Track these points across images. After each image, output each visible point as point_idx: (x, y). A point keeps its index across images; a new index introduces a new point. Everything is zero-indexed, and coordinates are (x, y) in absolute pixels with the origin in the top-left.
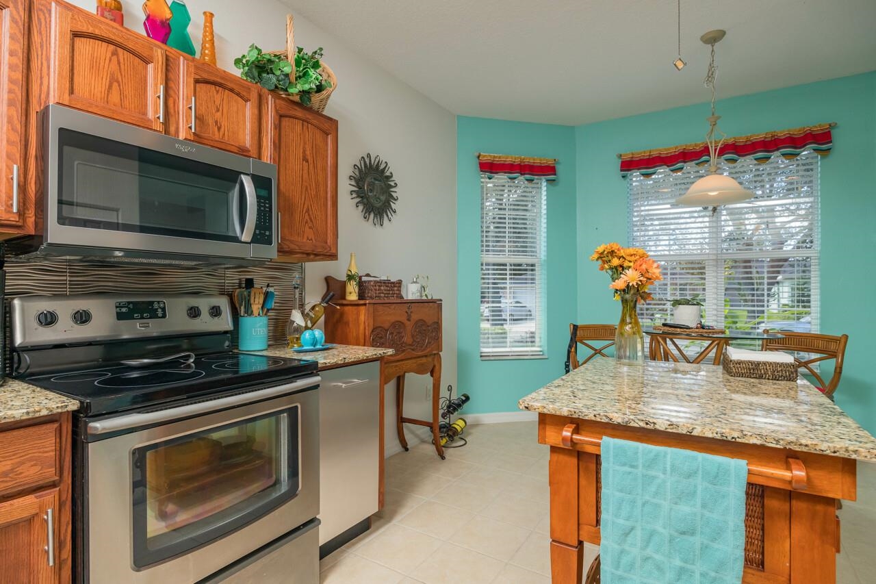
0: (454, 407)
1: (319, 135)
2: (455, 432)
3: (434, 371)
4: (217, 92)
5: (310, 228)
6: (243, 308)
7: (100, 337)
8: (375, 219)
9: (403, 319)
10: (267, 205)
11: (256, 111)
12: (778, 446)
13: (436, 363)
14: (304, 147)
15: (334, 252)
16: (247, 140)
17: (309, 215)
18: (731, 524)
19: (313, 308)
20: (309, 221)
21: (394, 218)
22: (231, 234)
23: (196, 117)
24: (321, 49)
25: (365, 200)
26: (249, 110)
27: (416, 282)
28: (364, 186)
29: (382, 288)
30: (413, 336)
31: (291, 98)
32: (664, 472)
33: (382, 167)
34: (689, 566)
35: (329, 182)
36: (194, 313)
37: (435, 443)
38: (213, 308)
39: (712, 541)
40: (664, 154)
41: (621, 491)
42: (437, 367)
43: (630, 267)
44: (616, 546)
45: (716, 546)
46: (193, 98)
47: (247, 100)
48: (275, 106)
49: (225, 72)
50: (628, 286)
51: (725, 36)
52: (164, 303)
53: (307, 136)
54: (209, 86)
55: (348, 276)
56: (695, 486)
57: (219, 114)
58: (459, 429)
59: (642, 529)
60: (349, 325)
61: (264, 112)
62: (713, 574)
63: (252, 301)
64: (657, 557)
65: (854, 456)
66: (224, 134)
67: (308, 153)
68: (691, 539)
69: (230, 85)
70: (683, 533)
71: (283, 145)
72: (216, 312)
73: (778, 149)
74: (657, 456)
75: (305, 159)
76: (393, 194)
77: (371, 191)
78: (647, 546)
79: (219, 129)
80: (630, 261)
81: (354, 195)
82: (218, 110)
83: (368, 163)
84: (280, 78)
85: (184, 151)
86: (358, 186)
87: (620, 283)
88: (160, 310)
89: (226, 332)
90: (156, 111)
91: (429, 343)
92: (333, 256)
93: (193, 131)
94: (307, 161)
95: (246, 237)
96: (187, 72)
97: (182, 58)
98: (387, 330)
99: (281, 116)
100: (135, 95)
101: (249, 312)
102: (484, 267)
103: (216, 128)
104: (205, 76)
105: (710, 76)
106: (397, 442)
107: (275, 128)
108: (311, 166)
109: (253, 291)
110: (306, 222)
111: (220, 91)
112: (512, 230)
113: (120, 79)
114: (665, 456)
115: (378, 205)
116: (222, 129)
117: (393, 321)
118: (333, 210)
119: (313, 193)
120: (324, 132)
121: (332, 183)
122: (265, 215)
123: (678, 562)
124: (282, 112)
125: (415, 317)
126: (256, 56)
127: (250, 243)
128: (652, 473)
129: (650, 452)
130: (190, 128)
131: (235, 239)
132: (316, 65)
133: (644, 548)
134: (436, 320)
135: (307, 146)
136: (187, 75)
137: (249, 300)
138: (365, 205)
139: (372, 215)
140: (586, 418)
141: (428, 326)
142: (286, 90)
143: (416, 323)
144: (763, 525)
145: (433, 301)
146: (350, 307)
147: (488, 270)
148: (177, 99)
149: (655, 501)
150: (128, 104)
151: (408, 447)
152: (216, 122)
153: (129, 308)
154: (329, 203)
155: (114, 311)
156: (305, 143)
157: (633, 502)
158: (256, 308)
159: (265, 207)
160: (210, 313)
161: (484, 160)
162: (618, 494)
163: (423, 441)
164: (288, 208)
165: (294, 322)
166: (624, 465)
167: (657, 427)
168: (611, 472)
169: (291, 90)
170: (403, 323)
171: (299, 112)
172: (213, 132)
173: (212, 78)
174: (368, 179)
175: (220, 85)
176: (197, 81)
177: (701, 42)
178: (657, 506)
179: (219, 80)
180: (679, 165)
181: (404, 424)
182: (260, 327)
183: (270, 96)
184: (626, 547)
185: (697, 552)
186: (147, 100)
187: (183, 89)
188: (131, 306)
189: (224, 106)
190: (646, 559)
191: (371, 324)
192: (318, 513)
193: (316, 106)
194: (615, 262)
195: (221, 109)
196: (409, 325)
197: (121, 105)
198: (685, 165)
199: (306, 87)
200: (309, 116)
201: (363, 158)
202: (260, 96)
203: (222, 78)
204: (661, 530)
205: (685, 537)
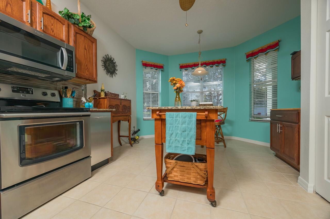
0: (135, 133)
1: (90, 43)
2: (136, 140)
3: (129, 121)
4: (52, 19)
5: (87, 71)
6: (64, 95)
7: (5, 97)
8: (110, 75)
9: (119, 104)
10: (72, 60)
11: (67, 29)
12: (203, 108)
13: (129, 118)
14: (85, 45)
15: (96, 80)
16: (64, 38)
17: (87, 67)
18: (193, 128)
19: (89, 98)
20: (87, 69)
21: (116, 76)
22: (58, 66)
23: (43, 25)
24: (90, 15)
25: (107, 69)
26: (64, 28)
27: (123, 95)
28: (106, 64)
29: (113, 95)
30: (122, 109)
31: (80, 28)
32: (180, 118)
33: (112, 59)
34: (185, 139)
35: (94, 59)
36: (45, 94)
37: (130, 143)
38: (52, 93)
39: (190, 132)
40: (190, 64)
41: (170, 124)
42: (130, 119)
43: (178, 83)
44: (169, 138)
45: (190, 133)
46: (42, 18)
47: (63, 25)
48: (74, 29)
49: (55, 13)
50: (177, 88)
51: (203, 33)
52: (32, 89)
53: (86, 42)
54: (49, 16)
55: (101, 90)
56: (186, 120)
57: (53, 27)
58: (137, 139)
59: (175, 133)
60: (101, 105)
61: (70, 30)
62: (190, 140)
63: (67, 93)
64: (178, 139)
65: (217, 108)
66: (55, 34)
67: (86, 47)
68: (185, 133)
69: (57, 18)
70: (184, 132)
71: (77, 42)
72: (53, 95)
73: (215, 65)
74: (178, 114)
75: (85, 49)
76: (116, 68)
77: (109, 66)
78: (176, 137)
79: (53, 31)
80: (178, 82)
81: (103, 67)
82: (52, 25)
83: (108, 57)
84: (76, 20)
85: (39, 34)
86: (104, 64)
87: (175, 88)
88: (30, 91)
89: (57, 102)
90: (27, 19)
91: (127, 112)
92: (95, 82)
93: (42, 29)
94: (86, 50)
95: (64, 67)
96: (40, 9)
97: (37, 4)
98: (114, 106)
99: (76, 33)
100: (18, 11)
101: (66, 96)
102: (144, 94)
103: (52, 31)
104: (47, 12)
105: (199, 42)
106: (118, 143)
107: (74, 36)
108: (88, 52)
109: (67, 90)
110: (86, 69)
111: (53, 19)
112: (152, 89)
113: (11, 4)
114: (180, 114)
115: (111, 71)
116: (54, 32)
117: (116, 104)
118: (95, 67)
119: (88, 60)
120: (92, 42)
121: (95, 58)
122: (71, 63)
123: (182, 139)
124: (77, 32)
125: (123, 104)
126: (67, 11)
127: (65, 70)
128: (177, 119)
129: (177, 114)
130: (41, 28)
131: (60, 68)
132: (89, 19)
133: (175, 137)
134: (129, 106)
135: (86, 45)
136: (40, 10)
137: (66, 92)
138: (107, 70)
139: (109, 74)
140: (163, 109)
141: (127, 107)
142: (78, 24)
143: (123, 105)
144: (201, 130)
145: (129, 100)
146: (102, 99)
147: (145, 95)
148: (36, 17)
149: (178, 125)
150: (15, 14)
151: (122, 144)
152: (52, 29)
153: (17, 89)
154: (94, 65)
155: (11, 89)
156: (85, 44)
157: (173, 126)
158: (69, 95)
159: (71, 60)
160: (51, 95)
161: (144, 62)
162: (170, 125)
163: (126, 143)
164: (80, 63)
165: (83, 101)
166: (171, 118)
167: (178, 108)
168: (168, 120)
169: (80, 25)
170: (119, 105)
171: (83, 33)
172: (51, 32)
173: (50, 14)
174: (108, 62)
175: (53, 17)
176: (44, 13)
177: (197, 33)
178: (178, 126)
179: (53, 15)
180: (193, 67)
181: (120, 137)
182: (70, 101)
183: (72, 25)
184: (171, 138)
185: (187, 135)
186: (23, 14)
187: (38, 14)
188: (18, 88)
189: (55, 24)
190: (176, 140)
191: (109, 104)
192: (91, 154)
193: (89, 33)
194: (174, 82)
195: (53, 25)
196: (121, 106)
197: (12, 13)
198: (195, 67)
199: (85, 25)
200: (86, 35)
201: (106, 55)
202: (68, 25)
203: (54, 15)
204: (179, 132)
205: (184, 133)
